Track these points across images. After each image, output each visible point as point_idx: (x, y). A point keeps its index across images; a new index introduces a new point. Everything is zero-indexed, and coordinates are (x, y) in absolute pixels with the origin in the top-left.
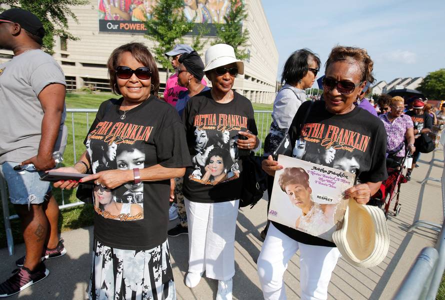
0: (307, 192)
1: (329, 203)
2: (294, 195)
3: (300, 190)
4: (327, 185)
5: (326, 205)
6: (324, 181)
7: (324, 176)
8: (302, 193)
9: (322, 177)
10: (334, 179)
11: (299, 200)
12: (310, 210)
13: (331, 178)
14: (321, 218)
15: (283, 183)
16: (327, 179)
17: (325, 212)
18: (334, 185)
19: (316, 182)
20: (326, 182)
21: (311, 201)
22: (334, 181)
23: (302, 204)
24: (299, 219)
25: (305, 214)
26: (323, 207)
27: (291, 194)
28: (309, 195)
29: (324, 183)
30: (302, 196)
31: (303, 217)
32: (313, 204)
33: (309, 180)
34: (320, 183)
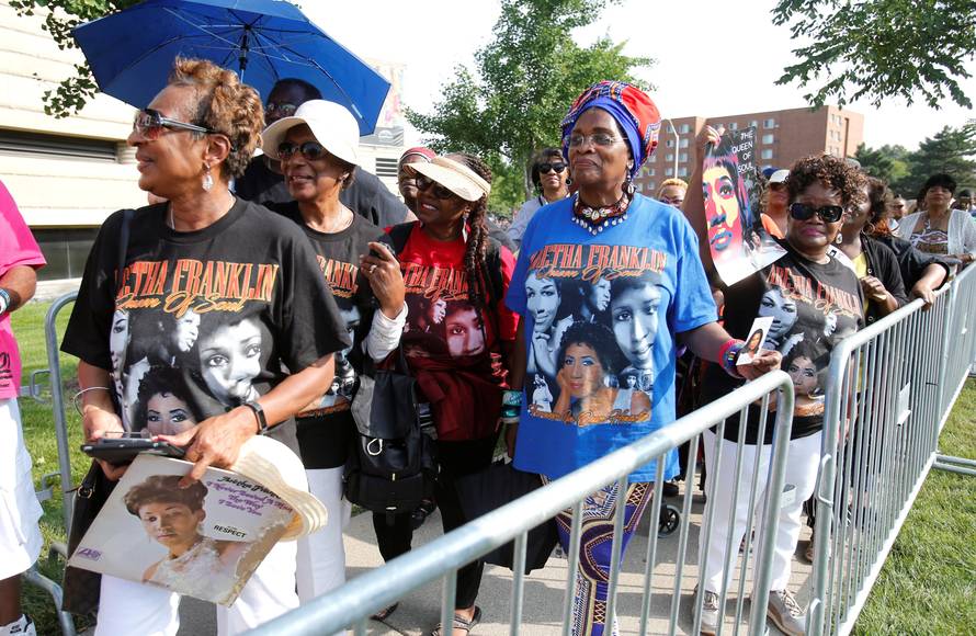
0: (193, 518)
1: (239, 539)
2: (158, 523)
3: (177, 514)
4: (243, 509)
5: (228, 542)
6: (241, 501)
7: (243, 493)
8: (180, 518)
9: (237, 494)
10: (262, 500)
11: (168, 530)
12: (189, 550)
13: (256, 498)
14: (209, 564)
15: (134, 501)
16: (248, 498)
17: (224, 555)
18: (259, 511)
19: (221, 502)
20: (243, 504)
21: (198, 535)
22: (260, 503)
23: (173, 539)
24: (157, 564)
25: (175, 557)
26: (221, 547)
27: (152, 519)
28: (196, 524)
29: (239, 504)
30: (178, 525)
31: (168, 562)
32: (200, 539)
33: (205, 498)
34: (229, 504)
